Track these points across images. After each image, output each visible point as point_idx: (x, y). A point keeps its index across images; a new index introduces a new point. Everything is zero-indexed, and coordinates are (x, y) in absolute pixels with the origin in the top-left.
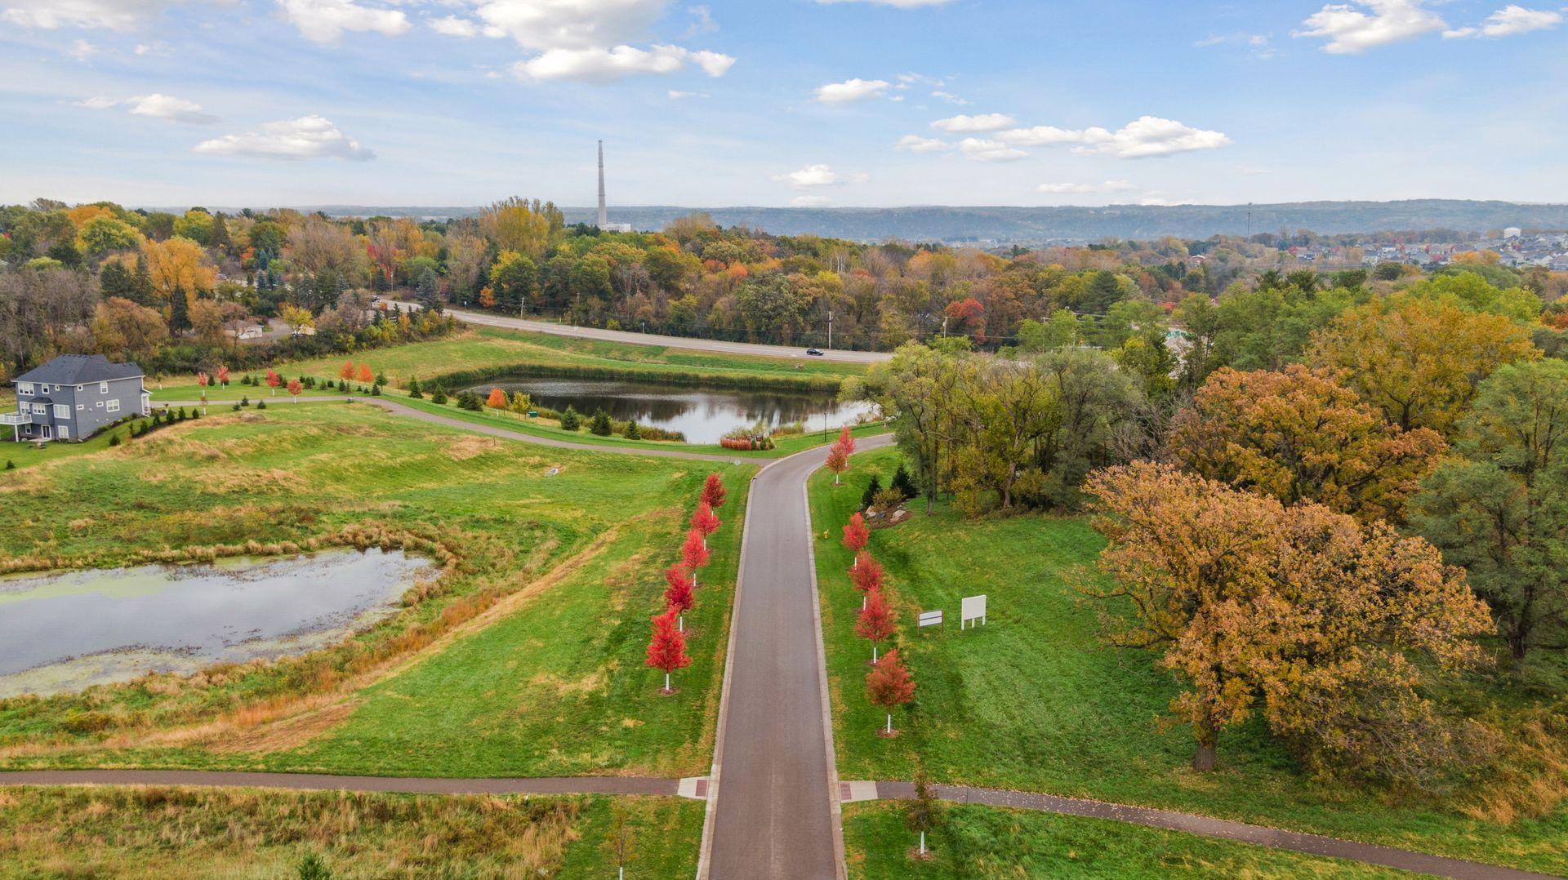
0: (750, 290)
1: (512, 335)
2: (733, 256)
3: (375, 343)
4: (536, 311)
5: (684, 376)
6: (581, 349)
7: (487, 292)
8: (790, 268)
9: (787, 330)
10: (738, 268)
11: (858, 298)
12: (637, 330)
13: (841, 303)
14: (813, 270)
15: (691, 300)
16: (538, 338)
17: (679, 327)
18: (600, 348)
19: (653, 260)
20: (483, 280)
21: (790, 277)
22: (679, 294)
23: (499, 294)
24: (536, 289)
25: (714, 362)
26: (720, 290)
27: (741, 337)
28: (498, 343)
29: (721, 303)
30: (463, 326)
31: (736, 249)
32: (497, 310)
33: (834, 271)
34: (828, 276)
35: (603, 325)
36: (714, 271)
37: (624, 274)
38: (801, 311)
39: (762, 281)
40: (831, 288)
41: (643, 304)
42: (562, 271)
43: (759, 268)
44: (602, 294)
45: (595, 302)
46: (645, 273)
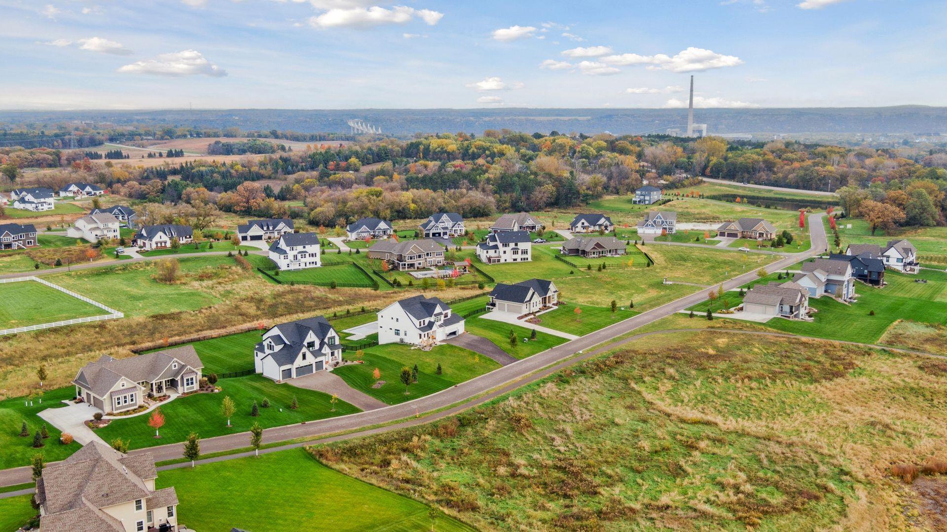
0: (802, 173)
1: (721, 185)
2: (793, 159)
3: (684, 186)
4: (724, 178)
5: (781, 198)
6: (745, 190)
7: (708, 170)
8: (816, 164)
9: (814, 185)
10: (796, 165)
11: (841, 175)
12: (760, 184)
13: (833, 177)
14: (824, 165)
15: (780, 175)
16: (729, 186)
17: (776, 184)
18: (750, 189)
19: (765, 162)
20: (706, 167)
21: (816, 168)
22: (775, 173)
23: (711, 172)
24: (725, 170)
25: (790, 195)
26: (790, 172)
27: (798, 188)
28: (717, 187)
29: (790, 176)
30: (705, 182)
31: (794, 157)
32: (711, 177)
33: (833, 165)
34: (829, 168)
35: (749, 183)
36: (788, 165)
37: (757, 167)
38: (819, 180)
39: (806, 169)
40: (830, 172)
41: (763, 175)
42: (733, 164)
43: (805, 164)
44: (748, 172)
45: (746, 175)
46: (763, 166)
